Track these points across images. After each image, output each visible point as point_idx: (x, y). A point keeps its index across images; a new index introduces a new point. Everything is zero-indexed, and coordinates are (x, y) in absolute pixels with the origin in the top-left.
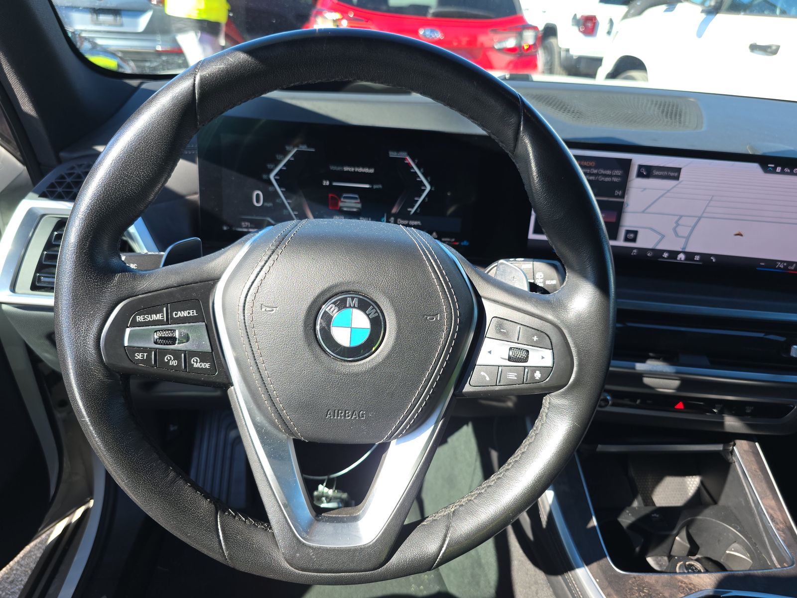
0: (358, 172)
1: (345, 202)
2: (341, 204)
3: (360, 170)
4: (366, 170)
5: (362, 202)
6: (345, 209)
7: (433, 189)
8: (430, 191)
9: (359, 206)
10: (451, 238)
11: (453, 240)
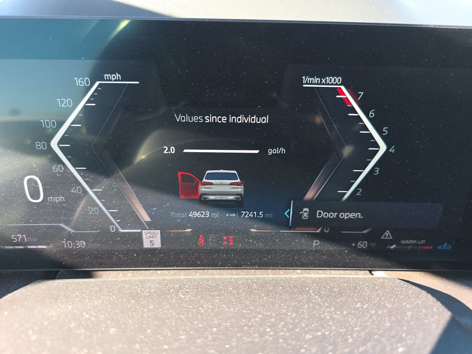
0: (234, 124)
1: (211, 184)
2: (203, 189)
3: (241, 119)
4: (253, 120)
5: (245, 182)
6: (212, 197)
7: (392, 150)
8: (386, 153)
9: (240, 189)
10: (419, 238)
11: (423, 242)
